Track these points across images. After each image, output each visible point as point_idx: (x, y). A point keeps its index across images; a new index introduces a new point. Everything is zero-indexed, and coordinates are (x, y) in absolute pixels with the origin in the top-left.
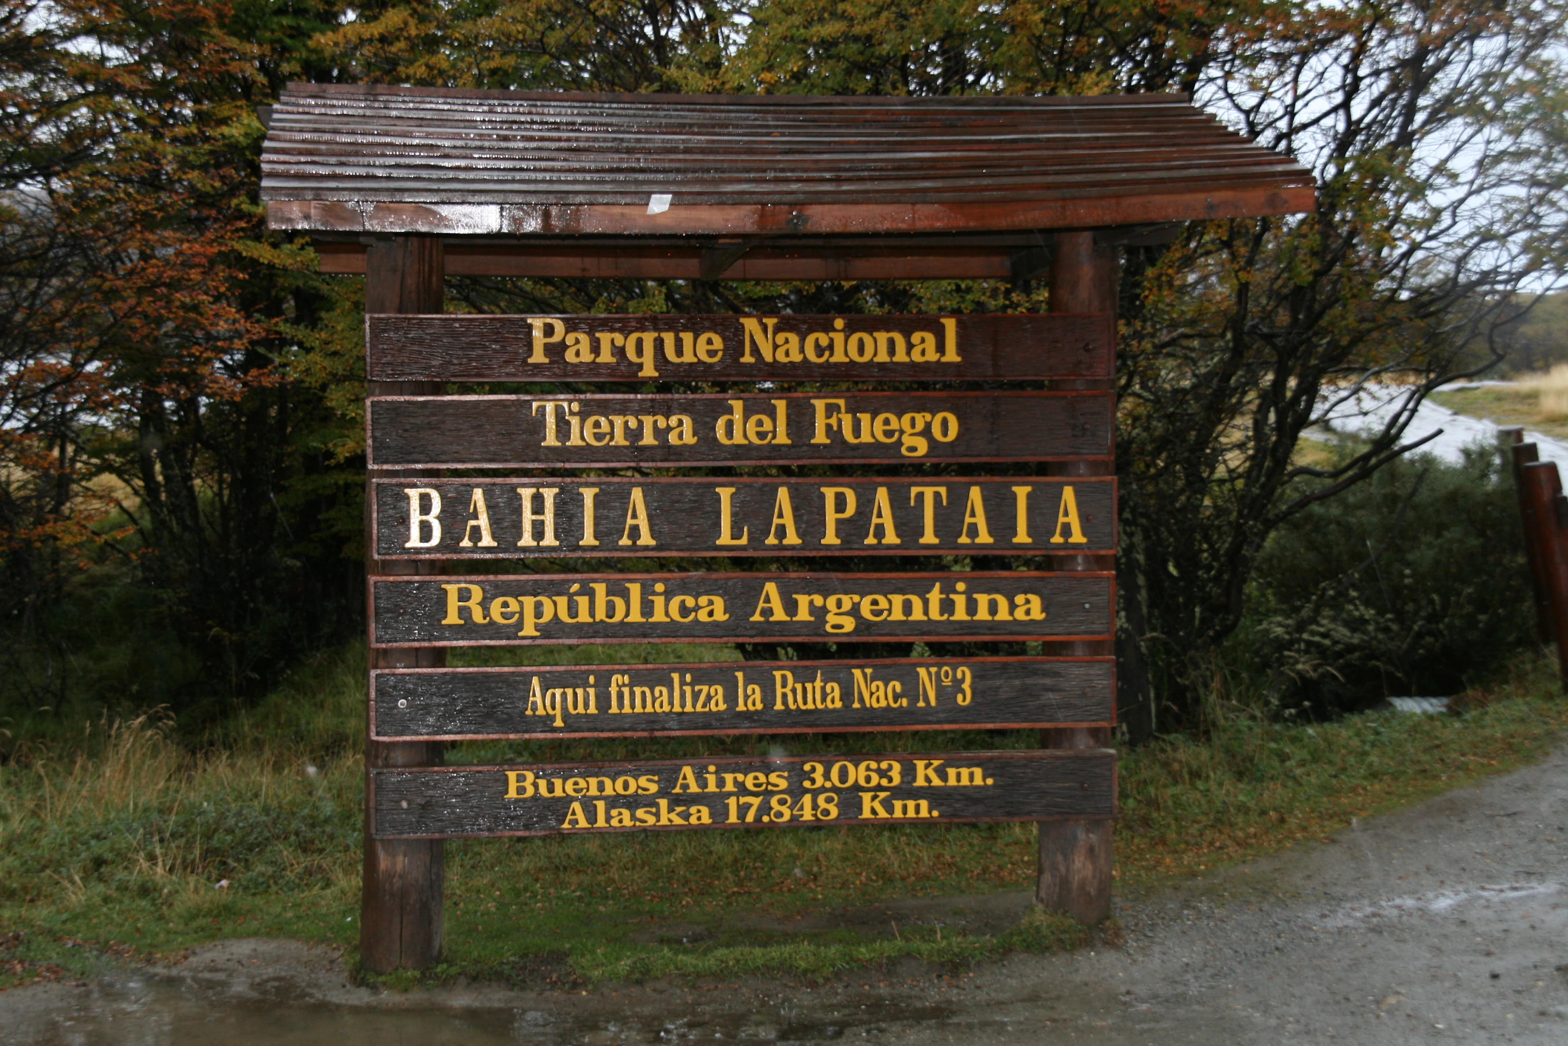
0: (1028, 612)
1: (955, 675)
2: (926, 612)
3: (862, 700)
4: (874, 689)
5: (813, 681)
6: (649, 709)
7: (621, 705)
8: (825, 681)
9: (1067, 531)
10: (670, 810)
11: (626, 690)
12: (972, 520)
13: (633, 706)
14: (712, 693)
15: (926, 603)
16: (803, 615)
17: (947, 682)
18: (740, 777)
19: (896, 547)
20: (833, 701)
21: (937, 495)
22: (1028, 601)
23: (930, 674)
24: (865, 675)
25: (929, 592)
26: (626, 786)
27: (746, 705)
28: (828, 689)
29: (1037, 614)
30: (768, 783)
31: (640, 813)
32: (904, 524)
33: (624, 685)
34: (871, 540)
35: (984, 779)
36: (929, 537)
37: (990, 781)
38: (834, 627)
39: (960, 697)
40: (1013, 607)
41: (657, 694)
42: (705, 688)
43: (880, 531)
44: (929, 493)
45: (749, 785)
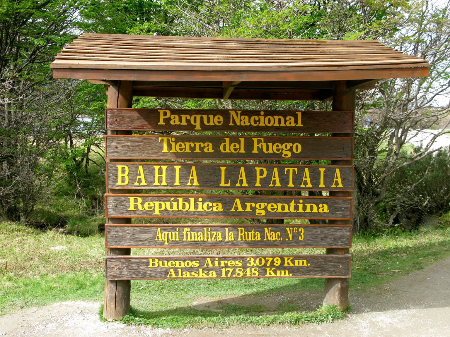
0: (323, 210)
1: (298, 230)
2: (289, 209)
3: (267, 238)
4: (271, 235)
5: (251, 231)
6: (196, 240)
7: (187, 238)
8: (255, 231)
9: (337, 183)
10: (203, 272)
11: (189, 233)
12: (305, 179)
13: (191, 238)
14: (217, 235)
15: (289, 206)
16: (248, 209)
17: (296, 232)
18: (226, 262)
19: (280, 188)
20: (257, 238)
21: (294, 171)
22: (323, 206)
23: (290, 230)
24: (268, 230)
25: (290, 203)
26: (188, 264)
27: (228, 239)
28: (256, 234)
29: (326, 211)
30: (235, 264)
31: (193, 273)
32: (283, 180)
33: (188, 231)
34: (271, 185)
35: (307, 264)
36: (291, 185)
37: (309, 265)
38: (258, 213)
39: (300, 238)
40: (318, 208)
41: (199, 235)
42: (215, 233)
43: (275, 182)
44: (291, 170)
45: (229, 264)
